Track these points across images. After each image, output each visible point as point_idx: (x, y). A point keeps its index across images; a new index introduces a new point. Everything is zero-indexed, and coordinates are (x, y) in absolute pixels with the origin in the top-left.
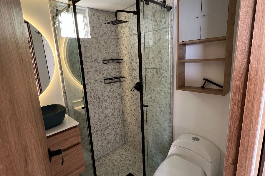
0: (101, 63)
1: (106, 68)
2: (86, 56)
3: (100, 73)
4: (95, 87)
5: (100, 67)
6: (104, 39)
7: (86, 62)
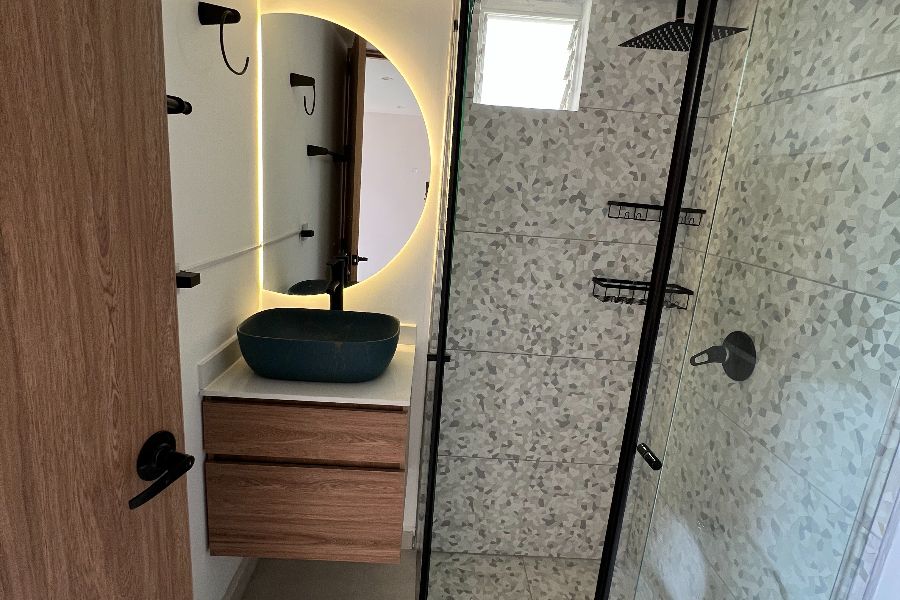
0: (598, 213)
1: (614, 234)
2: (540, 176)
3: (583, 251)
4: (549, 299)
5: (591, 229)
6: (638, 116)
7: (537, 199)
